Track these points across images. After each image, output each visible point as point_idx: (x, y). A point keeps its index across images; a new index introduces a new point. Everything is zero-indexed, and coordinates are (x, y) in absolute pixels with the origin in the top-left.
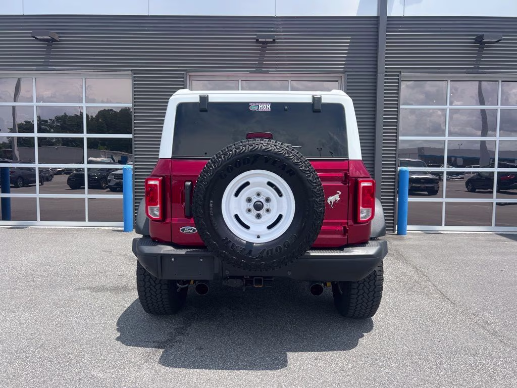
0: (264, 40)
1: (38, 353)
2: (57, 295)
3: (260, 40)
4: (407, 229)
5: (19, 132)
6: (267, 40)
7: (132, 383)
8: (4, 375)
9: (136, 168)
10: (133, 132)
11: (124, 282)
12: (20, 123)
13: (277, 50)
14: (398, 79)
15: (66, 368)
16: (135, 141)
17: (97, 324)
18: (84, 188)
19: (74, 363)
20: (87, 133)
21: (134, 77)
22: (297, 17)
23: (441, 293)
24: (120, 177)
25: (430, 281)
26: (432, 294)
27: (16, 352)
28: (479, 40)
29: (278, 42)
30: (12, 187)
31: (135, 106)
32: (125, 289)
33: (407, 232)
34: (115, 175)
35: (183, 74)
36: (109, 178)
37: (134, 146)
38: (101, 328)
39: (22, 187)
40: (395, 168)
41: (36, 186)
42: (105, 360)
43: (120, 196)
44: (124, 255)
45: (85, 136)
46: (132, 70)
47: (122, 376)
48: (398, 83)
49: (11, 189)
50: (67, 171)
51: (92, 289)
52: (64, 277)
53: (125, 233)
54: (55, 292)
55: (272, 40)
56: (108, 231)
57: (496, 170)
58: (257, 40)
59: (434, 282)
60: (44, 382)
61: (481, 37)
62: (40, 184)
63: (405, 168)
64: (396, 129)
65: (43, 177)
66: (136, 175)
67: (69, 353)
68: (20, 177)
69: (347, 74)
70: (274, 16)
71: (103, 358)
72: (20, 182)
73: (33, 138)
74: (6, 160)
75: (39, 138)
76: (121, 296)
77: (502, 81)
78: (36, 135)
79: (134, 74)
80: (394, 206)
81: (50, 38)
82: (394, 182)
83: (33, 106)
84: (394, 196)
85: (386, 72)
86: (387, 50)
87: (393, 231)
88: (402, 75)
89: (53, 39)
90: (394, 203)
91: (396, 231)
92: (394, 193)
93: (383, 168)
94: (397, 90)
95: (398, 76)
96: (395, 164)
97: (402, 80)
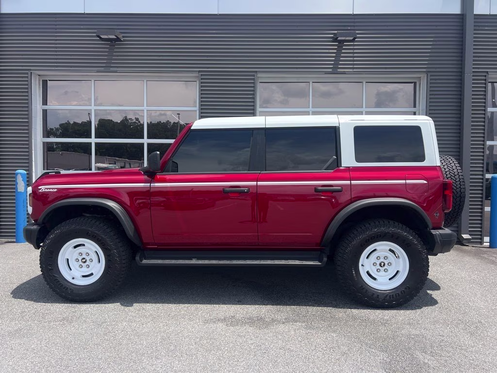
0: (343, 39)
3: (339, 38)
13: (354, 49)
14: (485, 80)
21: (202, 79)
29: (357, 41)
35: (254, 75)
40: (483, 175)
46: (199, 71)
55: (351, 38)
58: (335, 39)
64: (484, 133)
69: (429, 74)
79: (201, 75)
80: (481, 216)
81: (115, 37)
82: (482, 190)
83: (91, 110)
84: (482, 205)
85: (474, 72)
86: (474, 49)
87: (481, 243)
88: (490, 76)
89: (118, 39)
90: (481, 213)
91: (485, 244)
92: (482, 201)
93: (471, 175)
94: (485, 91)
95: (485, 76)
96: (483, 171)
97: (489, 81)
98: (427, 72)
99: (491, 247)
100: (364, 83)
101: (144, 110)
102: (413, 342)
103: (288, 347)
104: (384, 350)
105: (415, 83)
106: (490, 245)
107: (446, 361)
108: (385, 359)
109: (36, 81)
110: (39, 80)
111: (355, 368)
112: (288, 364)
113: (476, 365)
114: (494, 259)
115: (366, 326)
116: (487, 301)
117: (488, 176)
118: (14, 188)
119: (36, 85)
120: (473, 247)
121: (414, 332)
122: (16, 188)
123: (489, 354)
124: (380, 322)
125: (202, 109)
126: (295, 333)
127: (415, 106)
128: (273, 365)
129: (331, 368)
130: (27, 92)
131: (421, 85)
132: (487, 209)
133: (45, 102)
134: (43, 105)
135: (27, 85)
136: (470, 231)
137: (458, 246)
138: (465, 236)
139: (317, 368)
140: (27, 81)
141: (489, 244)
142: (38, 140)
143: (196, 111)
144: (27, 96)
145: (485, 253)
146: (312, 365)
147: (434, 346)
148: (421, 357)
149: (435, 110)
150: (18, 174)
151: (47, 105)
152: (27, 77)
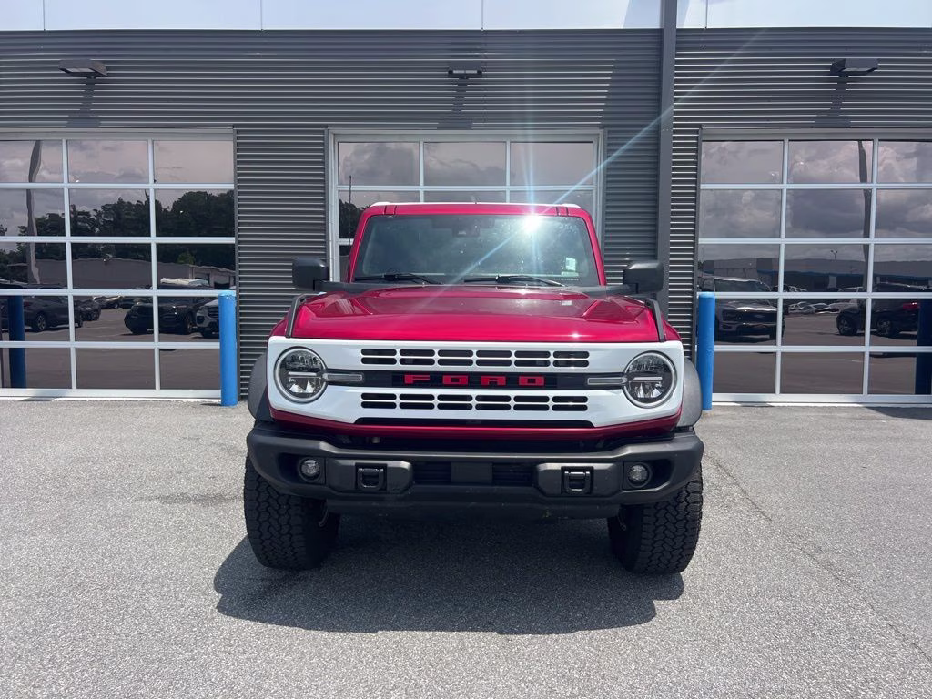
0: (462, 72)
1: (74, 596)
2: (105, 508)
3: (455, 72)
4: (713, 400)
5: (39, 235)
6: (468, 72)
7: (224, 638)
8: (19, 628)
9: (241, 296)
10: (237, 233)
11: (218, 487)
12: (40, 217)
13: (486, 88)
14: (697, 138)
15: (119, 618)
16: (240, 248)
17: (170, 553)
18: (152, 332)
19: (133, 611)
20: (157, 236)
21: (238, 138)
22: (521, 32)
23: (753, 503)
24: (214, 312)
25: (737, 484)
26: (736, 504)
27: (38, 595)
28: (838, 69)
29: (486, 76)
30: (27, 331)
31: (239, 187)
32: (219, 499)
33: (713, 404)
34: (209, 308)
35: (323, 132)
36: (198, 314)
37: (238, 258)
38: (177, 558)
39: (46, 330)
40: (692, 293)
41: (68, 328)
42: (182, 606)
43: (215, 345)
44: (221, 445)
45: (153, 240)
46: (234, 126)
47: (210, 629)
48: (697, 144)
49: (26, 334)
50: (125, 303)
51: (165, 499)
52: (117, 480)
53: (224, 408)
54: (101, 504)
55: (476, 72)
56: (194, 406)
57: (870, 295)
58: (451, 72)
59: (743, 486)
60: (84, 638)
61: (842, 64)
62: (77, 324)
63: (708, 294)
64: (694, 226)
65: (81, 312)
66: (241, 308)
67: (124, 597)
68: (42, 312)
69: (607, 129)
70: (480, 29)
71: (179, 603)
72: (42, 323)
73: (64, 244)
74: (16, 282)
75: (74, 245)
76: (211, 510)
77: (880, 140)
78: (68, 239)
79: (238, 132)
81: (92, 71)
83: (63, 189)
85: (676, 125)
88: (704, 132)
89: (97, 73)
94: (696, 157)
95: (697, 132)
96: (692, 287)
97: (705, 139)
100: (509, 143)
149: (615, 188)
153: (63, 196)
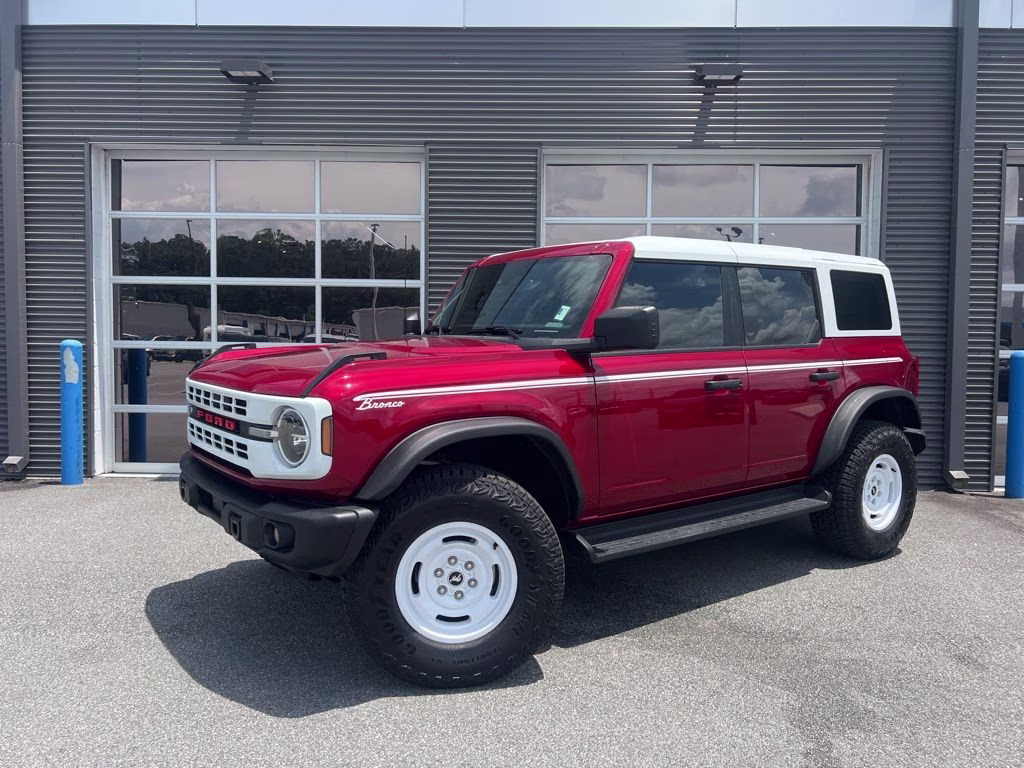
0: (716, 78)
3: (706, 77)
6: (723, 77)
13: (737, 98)
14: (1001, 161)
16: (430, 293)
21: (430, 158)
35: (535, 152)
37: (426, 305)
40: (993, 352)
45: (318, 282)
46: (426, 143)
48: (1000, 169)
58: (700, 78)
64: (997, 268)
69: (888, 149)
70: (732, 26)
79: (431, 151)
80: (990, 435)
81: (258, 75)
82: (992, 382)
83: (210, 219)
84: (990, 412)
85: (977, 145)
86: (979, 98)
87: (989, 488)
88: (1009, 153)
89: (264, 78)
90: (990, 427)
91: (996, 490)
92: (991, 405)
93: (970, 351)
94: (1000, 184)
95: (1001, 153)
96: (994, 344)
97: (1008, 162)
98: (884, 146)
99: (1007, 495)
100: (757, 167)
101: (314, 221)
102: (846, 673)
103: (607, 680)
104: (790, 686)
105: (859, 167)
106: (1006, 492)
107: (908, 707)
108: (792, 702)
109: (98, 160)
110: (105, 160)
111: (735, 718)
112: (607, 711)
113: (967, 715)
114: (1013, 518)
115: (756, 644)
116: (994, 599)
117: (1005, 354)
118: (58, 376)
119: (99, 170)
120: (972, 495)
121: (848, 655)
122: (61, 376)
123: (991, 695)
124: (784, 636)
125: (431, 219)
126: (620, 656)
127: (858, 214)
128: (579, 712)
129: (688, 719)
130: (83, 184)
131: (872, 171)
132: (1002, 420)
133: (117, 204)
134: (113, 209)
135: (82, 169)
136: (967, 464)
137: (942, 493)
138: (957, 474)
139: (664, 718)
140: (82, 162)
141: (1003, 490)
142: (104, 279)
143: (419, 222)
144: (83, 192)
145: (996, 507)
146: (652, 713)
147: (886, 681)
148: (861, 699)
149: (898, 221)
150: (65, 347)
151: (120, 209)
152: (82, 154)
153: (209, 227)
